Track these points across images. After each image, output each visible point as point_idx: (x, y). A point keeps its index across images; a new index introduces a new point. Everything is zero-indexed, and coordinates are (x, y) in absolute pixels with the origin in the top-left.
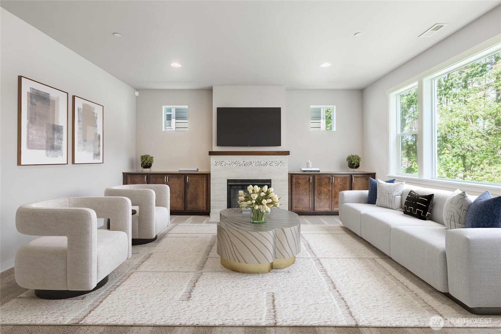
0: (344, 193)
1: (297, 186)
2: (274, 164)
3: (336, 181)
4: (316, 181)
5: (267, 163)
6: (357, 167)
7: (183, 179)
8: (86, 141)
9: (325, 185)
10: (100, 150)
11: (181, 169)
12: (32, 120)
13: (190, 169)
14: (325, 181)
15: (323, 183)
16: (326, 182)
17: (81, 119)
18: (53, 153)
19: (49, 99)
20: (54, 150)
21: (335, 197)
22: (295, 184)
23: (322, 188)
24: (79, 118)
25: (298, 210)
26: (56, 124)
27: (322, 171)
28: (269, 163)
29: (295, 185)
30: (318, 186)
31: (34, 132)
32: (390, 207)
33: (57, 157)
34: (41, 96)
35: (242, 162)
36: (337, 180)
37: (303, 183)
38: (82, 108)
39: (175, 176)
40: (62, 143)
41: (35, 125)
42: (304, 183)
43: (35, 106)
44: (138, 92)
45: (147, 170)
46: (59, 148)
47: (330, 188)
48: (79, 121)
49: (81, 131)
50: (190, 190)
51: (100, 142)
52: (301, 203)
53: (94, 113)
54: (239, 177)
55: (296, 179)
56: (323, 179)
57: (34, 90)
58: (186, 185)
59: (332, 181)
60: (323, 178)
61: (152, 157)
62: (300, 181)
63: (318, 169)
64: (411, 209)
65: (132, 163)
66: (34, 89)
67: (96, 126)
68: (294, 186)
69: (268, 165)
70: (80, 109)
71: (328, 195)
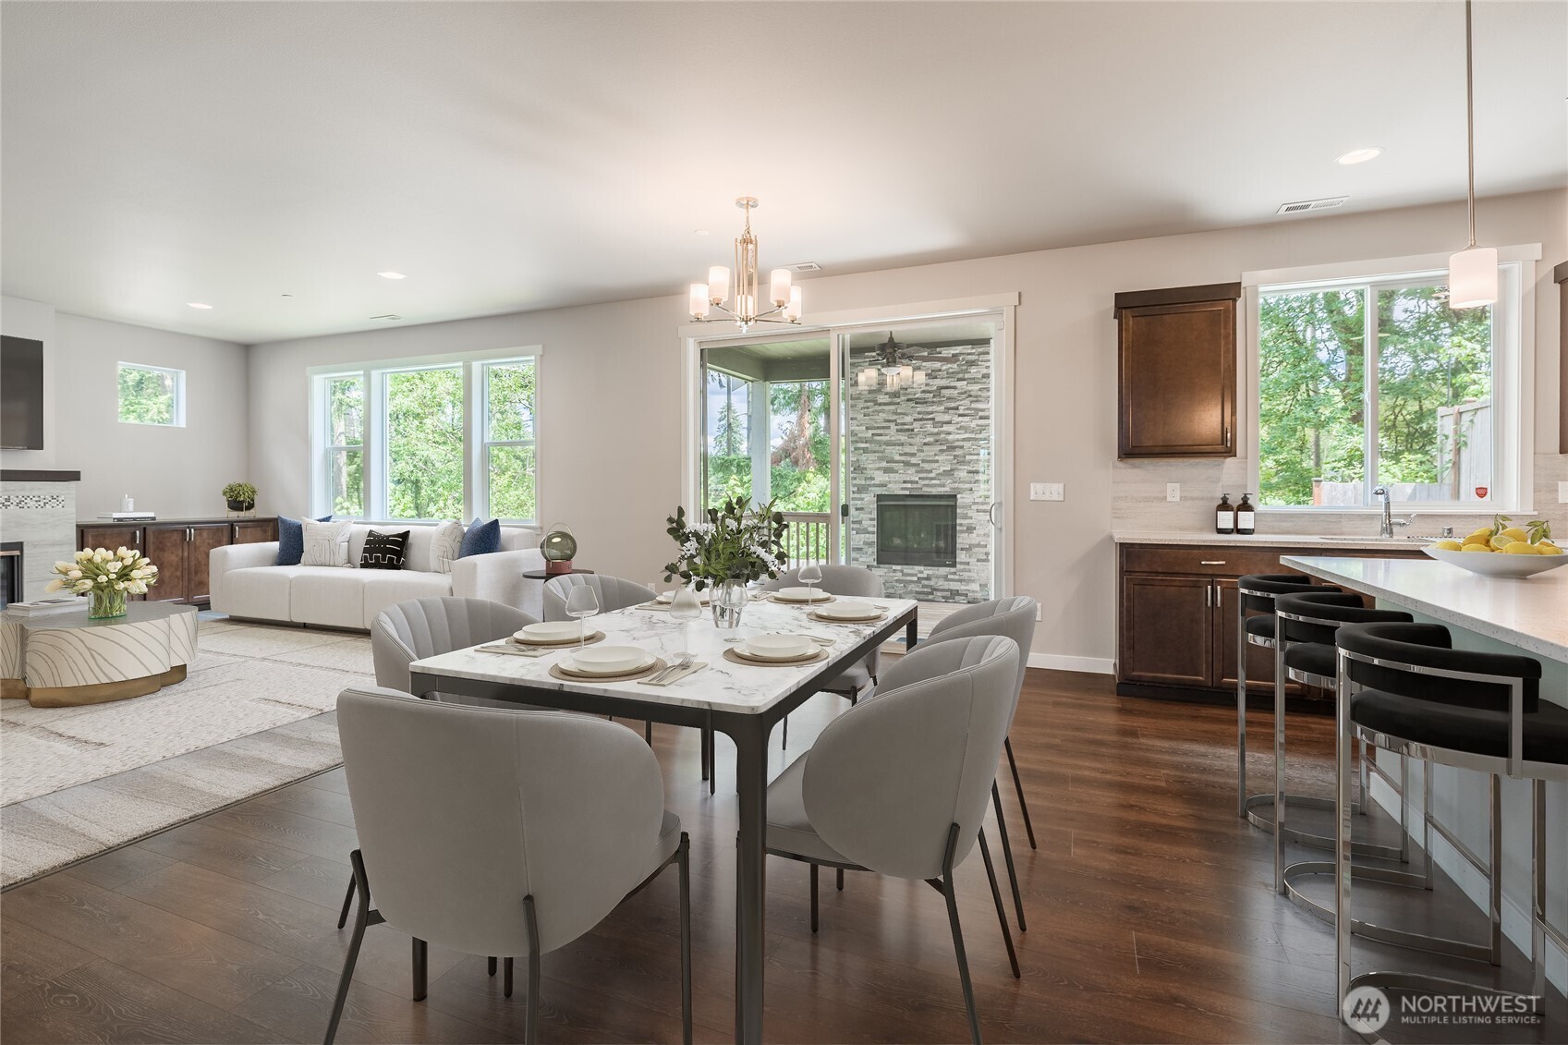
0: (228, 551)
2: (32, 504)
3: (198, 537)
4: (151, 541)
5: (7, 500)
6: (250, 506)
14: (172, 539)
15: (168, 544)
16: (176, 541)
21: (196, 573)
23: (166, 554)
27: (160, 519)
28: (15, 500)
30: (155, 551)
32: (332, 563)
36: (200, 535)
47: (186, 554)
56: (166, 535)
59: (190, 539)
60: (166, 532)
62: (107, 542)
63: (152, 515)
64: (377, 558)
69: (11, 507)
71: (180, 569)
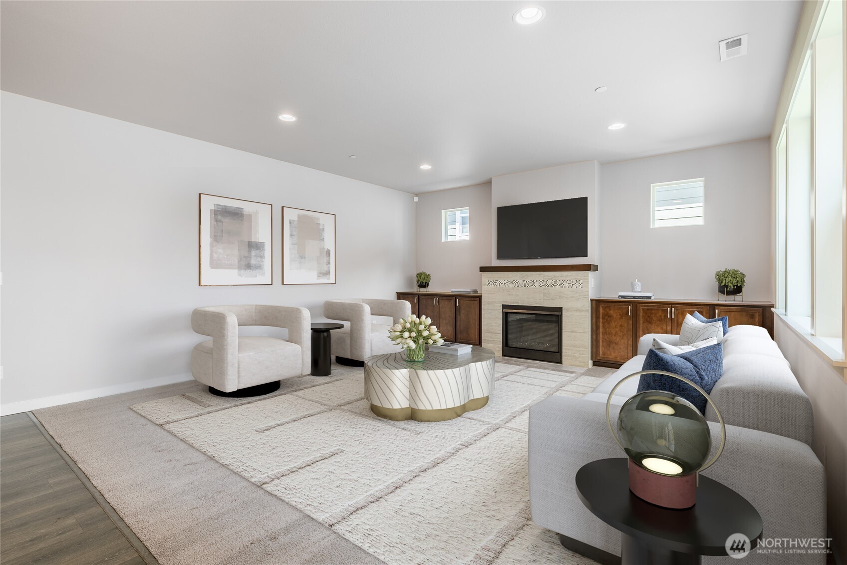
1: (607, 320)
2: (567, 285)
3: (680, 316)
4: (641, 314)
5: (555, 282)
6: (737, 292)
7: (453, 302)
8: (305, 258)
9: (658, 323)
10: (329, 268)
11: (454, 290)
12: (216, 238)
13: (463, 290)
14: (658, 315)
15: (655, 319)
16: (661, 316)
17: (294, 233)
18: (249, 272)
19: (242, 214)
20: (251, 269)
22: (603, 316)
24: (291, 231)
25: (608, 359)
26: (253, 240)
28: (559, 283)
29: (603, 318)
30: (644, 322)
31: (221, 251)
33: (256, 276)
34: (230, 212)
35: (521, 281)
36: (682, 314)
37: (617, 315)
38: (297, 219)
39: (444, 298)
40: (263, 262)
41: (222, 243)
42: (619, 316)
43: (221, 223)
44: (417, 198)
45: (423, 290)
46: (259, 267)
47: (669, 328)
48: (291, 235)
49: (296, 246)
50: (462, 316)
51: (330, 259)
52: (613, 348)
53: (318, 224)
54: (518, 303)
55: (604, 309)
56: (653, 311)
57: (219, 207)
58: (456, 310)
59: (671, 317)
60: (654, 309)
61: (429, 275)
62: (611, 312)
65: (409, 282)
66: (220, 205)
67: (323, 240)
68: (601, 320)
69: (557, 287)
70: (294, 221)
